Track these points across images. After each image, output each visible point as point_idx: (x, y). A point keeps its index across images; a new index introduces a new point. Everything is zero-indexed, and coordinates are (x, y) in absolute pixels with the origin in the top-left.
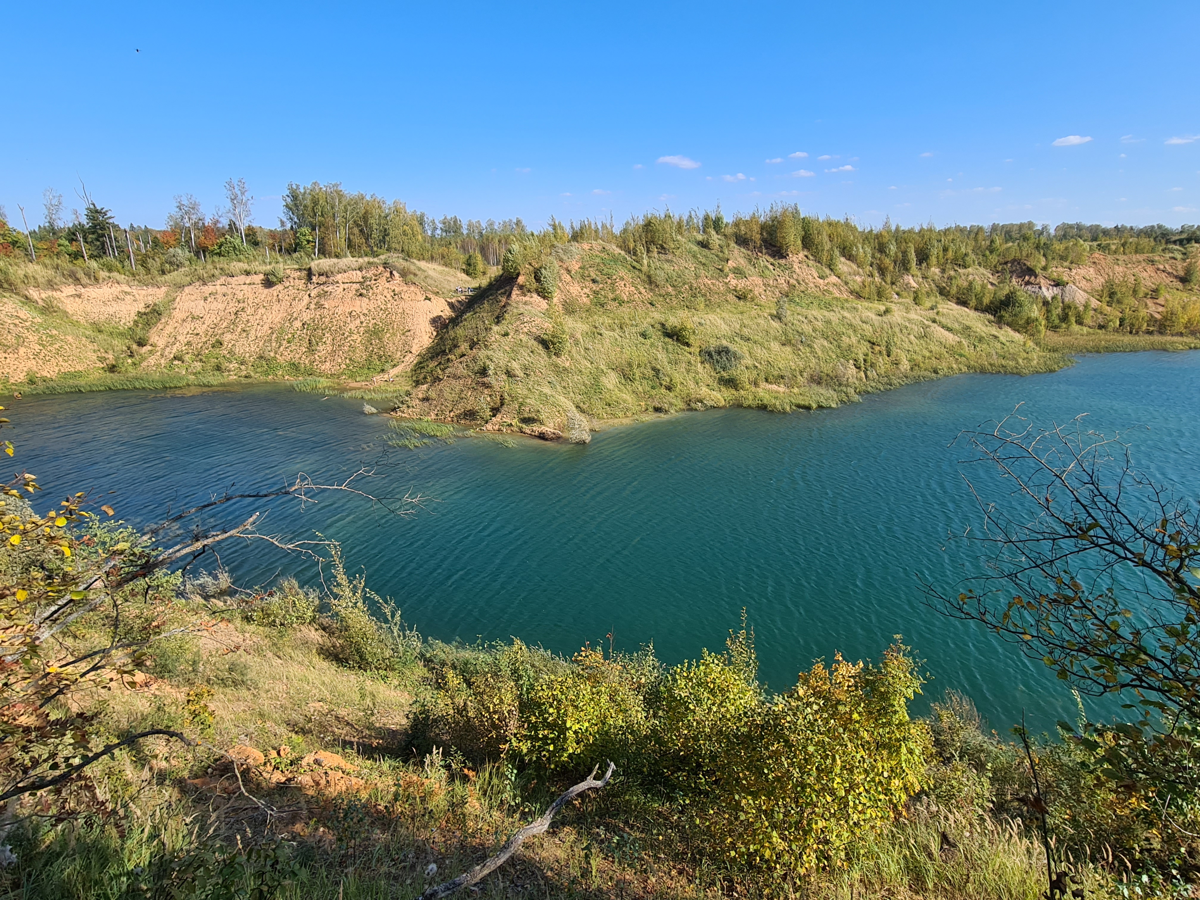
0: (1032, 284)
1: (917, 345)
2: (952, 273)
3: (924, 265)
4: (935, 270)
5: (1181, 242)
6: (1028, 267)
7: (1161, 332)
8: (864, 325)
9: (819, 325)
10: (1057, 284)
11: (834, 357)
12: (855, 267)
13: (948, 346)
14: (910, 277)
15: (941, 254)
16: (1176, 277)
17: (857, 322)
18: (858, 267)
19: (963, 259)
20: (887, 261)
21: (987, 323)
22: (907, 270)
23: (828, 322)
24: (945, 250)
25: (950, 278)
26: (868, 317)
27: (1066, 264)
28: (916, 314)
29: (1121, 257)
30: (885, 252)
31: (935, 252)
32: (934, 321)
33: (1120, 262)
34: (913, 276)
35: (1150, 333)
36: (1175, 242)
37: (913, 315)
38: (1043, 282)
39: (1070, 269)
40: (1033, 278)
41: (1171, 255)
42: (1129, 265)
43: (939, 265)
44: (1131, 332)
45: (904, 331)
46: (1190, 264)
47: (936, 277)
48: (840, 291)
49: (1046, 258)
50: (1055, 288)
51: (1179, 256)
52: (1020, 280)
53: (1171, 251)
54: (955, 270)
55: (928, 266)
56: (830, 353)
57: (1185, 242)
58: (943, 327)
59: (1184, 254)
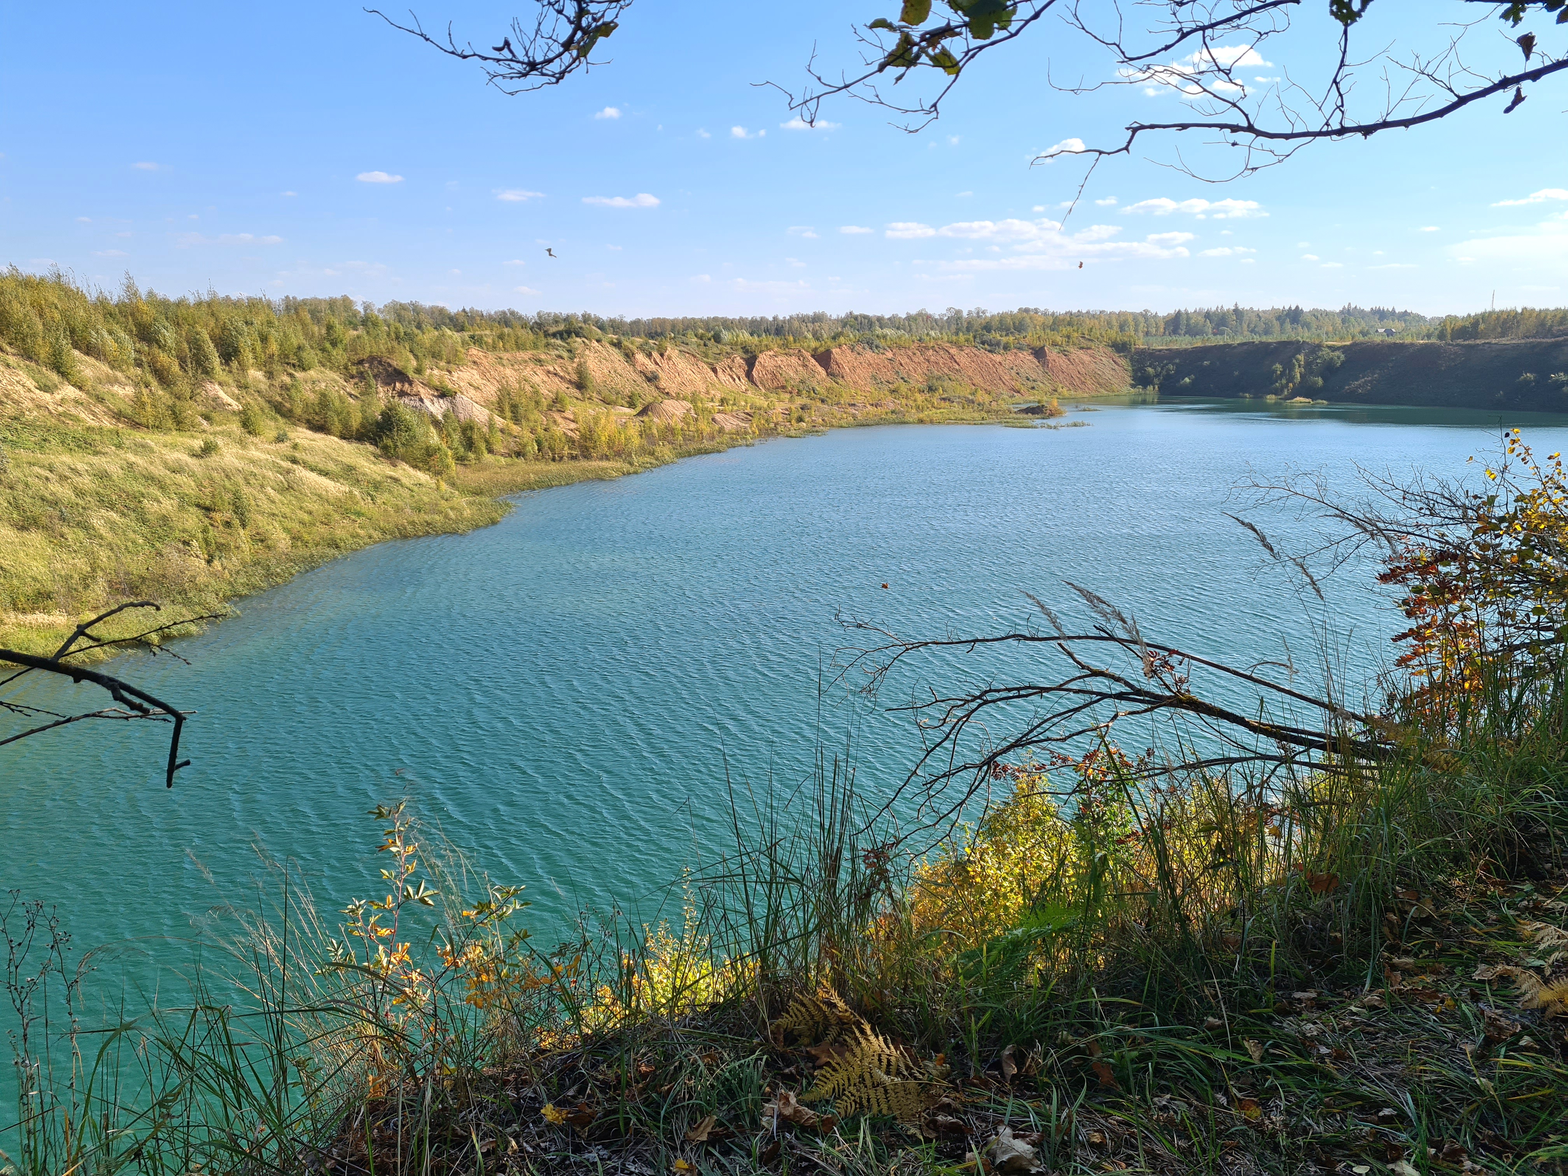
0: (409, 395)
1: (283, 504)
2: (287, 379)
3: (235, 364)
4: (255, 375)
5: (560, 335)
6: (395, 369)
7: (586, 455)
8: (178, 476)
9: (86, 482)
10: (443, 394)
11: (141, 541)
12: (105, 368)
13: (332, 500)
14: (217, 387)
15: (259, 346)
16: (570, 382)
17: (159, 471)
18: (113, 367)
19: (295, 354)
20: (163, 358)
21: (372, 458)
22: (207, 372)
23: (103, 476)
24: (264, 339)
25: (284, 387)
26: (178, 460)
27: (442, 364)
28: (257, 449)
29: (505, 355)
30: (158, 342)
31: (247, 342)
32: (294, 461)
33: (505, 362)
34: (220, 384)
35: (573, 458)
36: (554, 335)
37: (254, 453)
38: (423, 392)
39: (450, 372)
40: (407, 385)
41: (557, 352)
42: (516, 367)
43: (259, 366)
44: (554, 460)
45: (252, 481)
46: (580, 365)
47: (263, 387)
48: (94, 414)
49: (416, 357)
50: (441, 401)
51: (565, 354)
52: (390, 389)
53: (556, 347)
54: (291, 375)
55: (243, 368)
56: (132, 535)
57: (565, 335)
58: (312, 470)
59: (570, 351)
